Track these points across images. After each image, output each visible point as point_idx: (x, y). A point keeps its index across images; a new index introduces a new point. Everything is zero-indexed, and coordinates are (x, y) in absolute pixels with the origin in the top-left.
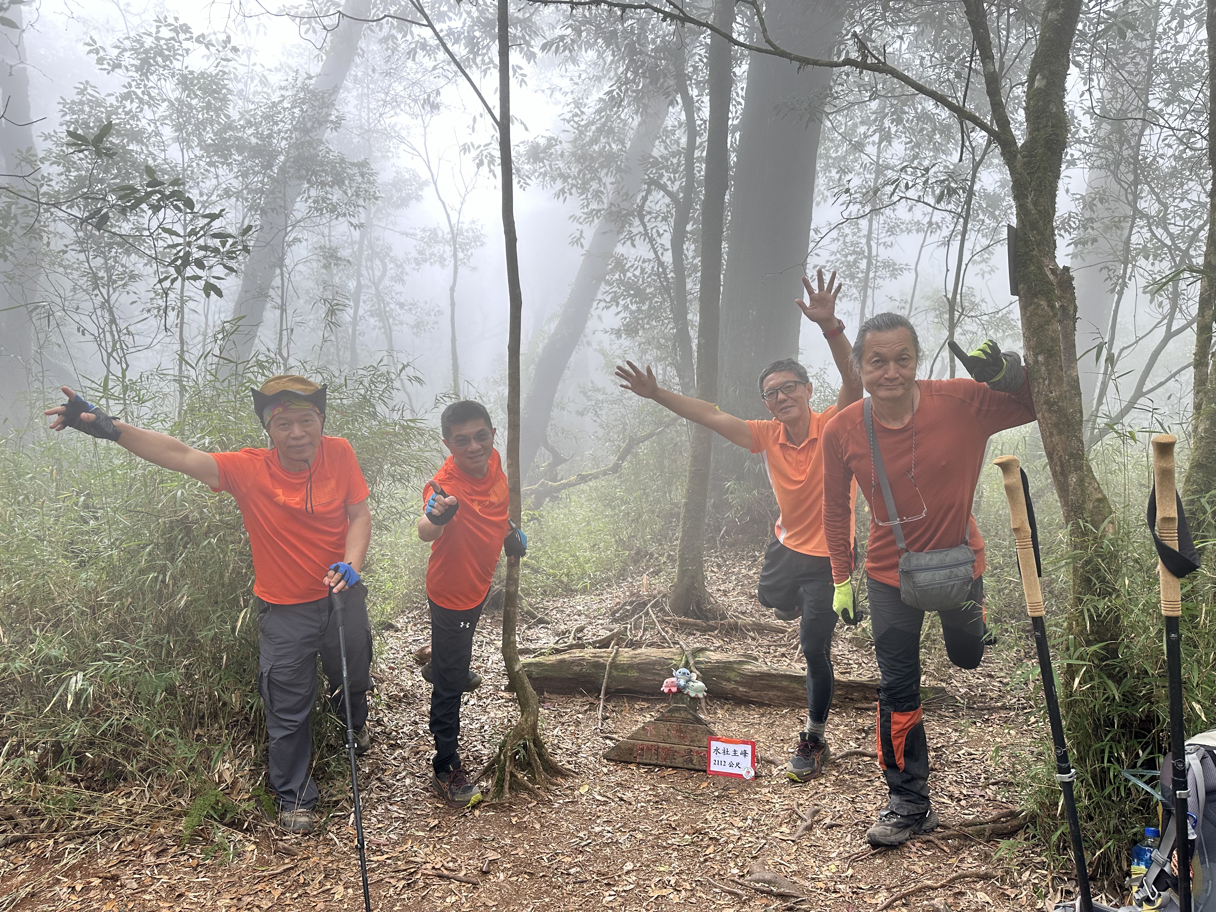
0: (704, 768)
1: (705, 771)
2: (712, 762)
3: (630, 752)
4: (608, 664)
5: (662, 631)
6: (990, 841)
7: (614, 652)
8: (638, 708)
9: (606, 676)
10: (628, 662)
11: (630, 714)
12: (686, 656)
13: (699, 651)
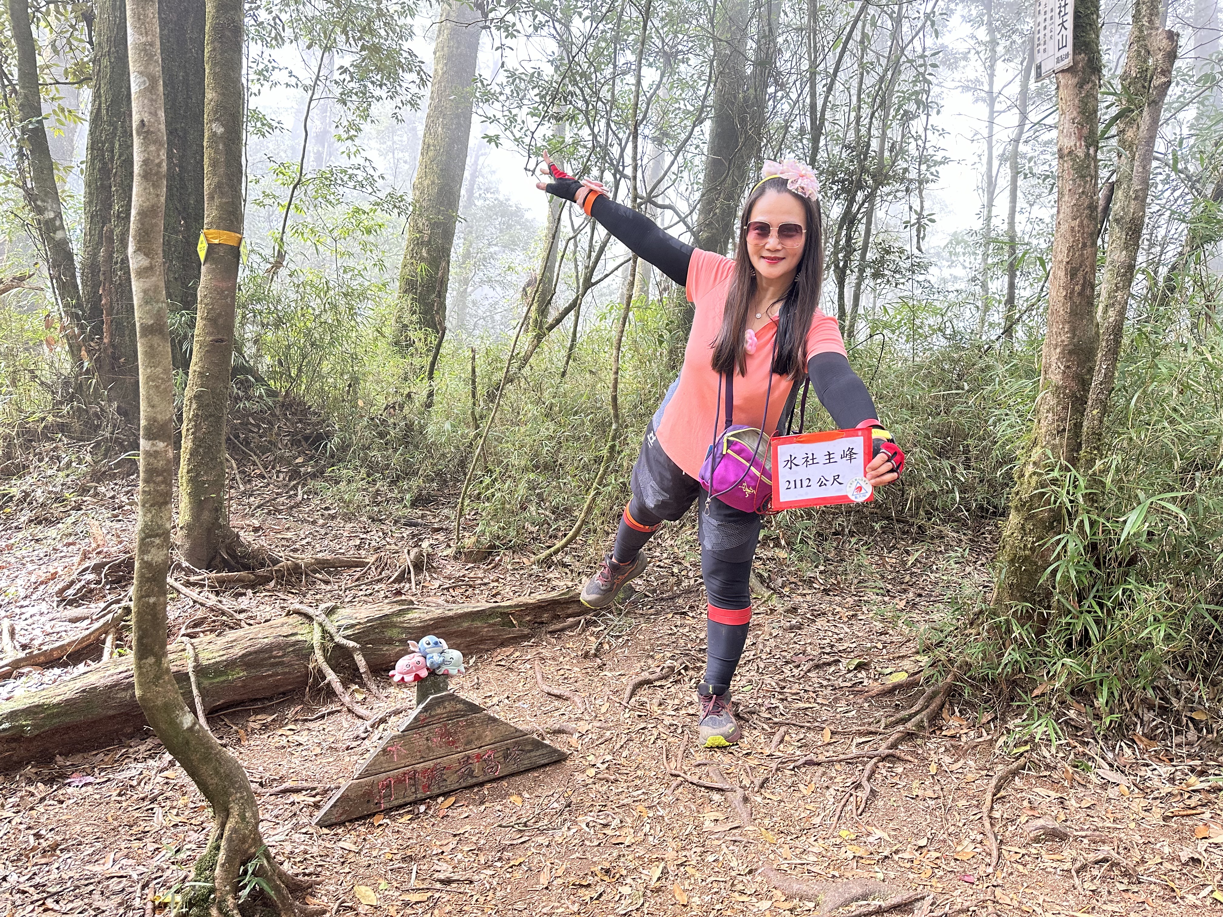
0: (491, 776)
1: (493, 780)
3: (367, 799)
4: (190, 670)
5: (201, 598)
6: (934, 732)
7: (189, 647)
8: (258, 727)
9: (195, 692)
10: (224, 658)
11: (256, 741)
12: (320, 624)
13: (330, 612)
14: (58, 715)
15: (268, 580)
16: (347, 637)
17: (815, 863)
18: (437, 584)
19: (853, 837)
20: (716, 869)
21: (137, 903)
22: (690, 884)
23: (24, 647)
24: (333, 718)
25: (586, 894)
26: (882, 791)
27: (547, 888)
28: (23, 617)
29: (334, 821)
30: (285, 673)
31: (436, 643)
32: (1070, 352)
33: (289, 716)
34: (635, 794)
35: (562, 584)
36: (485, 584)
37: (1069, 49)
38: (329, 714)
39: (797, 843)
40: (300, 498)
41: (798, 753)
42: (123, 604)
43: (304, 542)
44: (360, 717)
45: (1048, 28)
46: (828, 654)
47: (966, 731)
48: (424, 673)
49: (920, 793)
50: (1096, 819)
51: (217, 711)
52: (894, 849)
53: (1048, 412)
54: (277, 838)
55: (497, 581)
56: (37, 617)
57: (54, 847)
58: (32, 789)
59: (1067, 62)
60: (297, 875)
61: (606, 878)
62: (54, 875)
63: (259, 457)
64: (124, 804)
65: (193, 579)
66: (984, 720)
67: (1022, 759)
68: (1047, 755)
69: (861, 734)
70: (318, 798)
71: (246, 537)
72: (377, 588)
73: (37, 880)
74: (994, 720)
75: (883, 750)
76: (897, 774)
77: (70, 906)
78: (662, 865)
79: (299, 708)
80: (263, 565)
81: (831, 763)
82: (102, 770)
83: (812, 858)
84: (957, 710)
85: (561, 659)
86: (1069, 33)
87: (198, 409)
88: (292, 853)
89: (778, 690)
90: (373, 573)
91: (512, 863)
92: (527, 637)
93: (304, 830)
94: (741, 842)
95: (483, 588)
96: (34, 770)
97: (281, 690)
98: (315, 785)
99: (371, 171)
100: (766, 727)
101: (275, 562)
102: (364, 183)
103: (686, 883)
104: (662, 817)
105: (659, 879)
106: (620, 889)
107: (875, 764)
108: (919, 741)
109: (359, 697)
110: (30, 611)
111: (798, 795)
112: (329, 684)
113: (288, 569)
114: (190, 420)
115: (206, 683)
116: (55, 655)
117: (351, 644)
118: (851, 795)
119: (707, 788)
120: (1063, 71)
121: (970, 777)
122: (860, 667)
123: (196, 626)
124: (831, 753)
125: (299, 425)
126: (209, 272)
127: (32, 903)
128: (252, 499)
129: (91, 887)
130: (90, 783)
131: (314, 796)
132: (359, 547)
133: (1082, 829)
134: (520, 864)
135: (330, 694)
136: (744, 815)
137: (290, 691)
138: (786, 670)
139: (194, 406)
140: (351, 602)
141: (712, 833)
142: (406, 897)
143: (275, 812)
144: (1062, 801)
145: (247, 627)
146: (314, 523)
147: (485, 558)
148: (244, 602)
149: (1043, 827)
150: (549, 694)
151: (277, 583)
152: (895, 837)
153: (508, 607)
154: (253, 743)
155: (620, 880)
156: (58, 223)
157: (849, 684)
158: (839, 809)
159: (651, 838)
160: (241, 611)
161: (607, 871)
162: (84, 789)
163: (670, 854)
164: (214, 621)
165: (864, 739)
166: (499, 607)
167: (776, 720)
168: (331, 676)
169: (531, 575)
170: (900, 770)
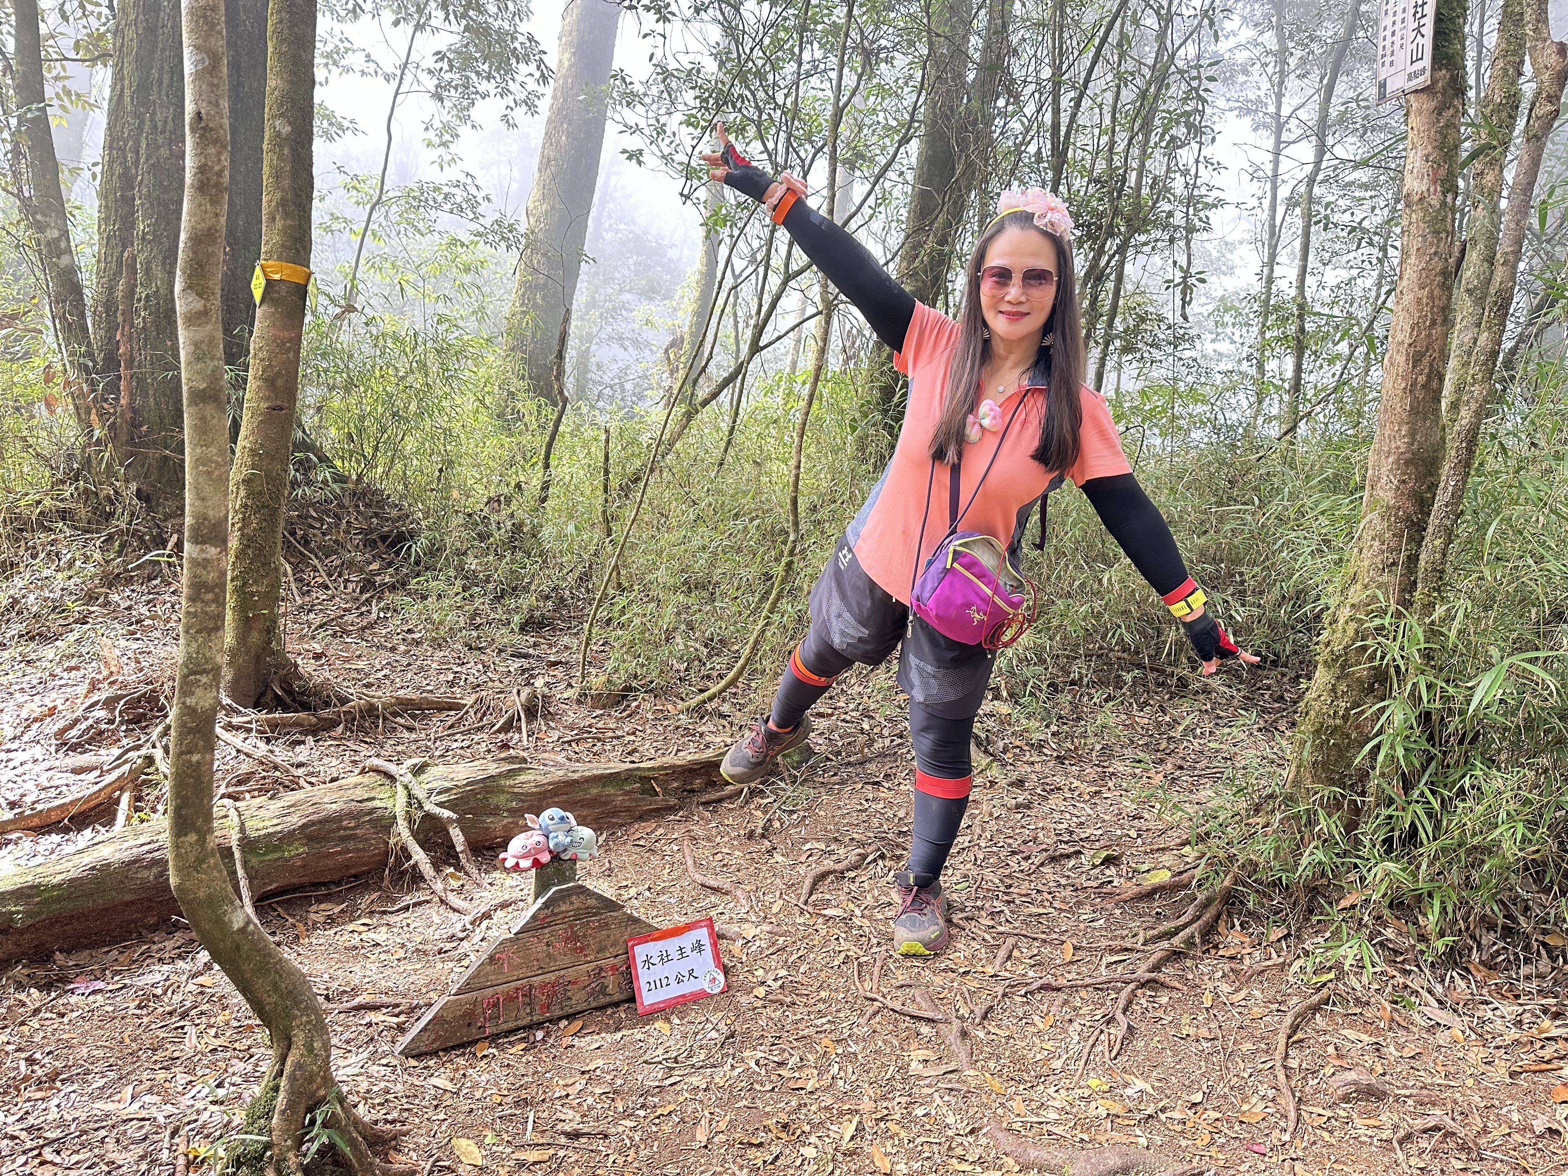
0: (630, 993)
1: (632, 1002)
3: (467, 1021)
4: (234, 844)
5: (247, 747)
6: (1208, 950)
7: (233, 813)
8: (322, 920)
9: (240, 873)
10: (279, 828)
11: (321, 938)
12: (406, 787)
13: (418, 771)
14: (59, 899)
15: (334, 724)
16: (440, 805)
17: (1057, 1122)
18: (555, 735)
19: (1106, 1088)
20: (928, 1127)
21: (165, 1156)
22: (893, 1146)
23: (12, 805)
24: (420, 910)
25: (758, 1157)
26: (1143, 1027)
27: (706, 1147)
28: (11, 764)
29: (424, 1049)
30: (358, 850)
31: (562, 819)
32: (1407, 463)
33: (363, 906)
34: (819, 1022)
35: (719, 740)
36: (618, 738)
37: (1427, 62)
38: (415, 905)
39: (1032, 1094)
40: (374, 616)
41: (1031, 974)
42: (143, 752)
43: (380, 675)
44: (455, 910)
45: (1398, 35)
46: (1066, 843)
47: (1249, 950)
48: (545, 858)
49: (1192, 1031)
50: (1422, 1073)
51: (267, 898)
52: (1160, 1105)
53: (1373, 539)
54: (349, 1071)
55: (634, 733)
56: (29, 766)
57: (53, 1077)
58: (22, 996)
59: (1424, 80)
60: (376, 1122)
61: (783, 1135)
62: (53, 1114)
63: (321, 560)
64: (145, 1020)
65: (236, 720)
66: (1273, 938)
67: (1325, 990)
68: (1358, 986)
69: (1112, 951)
70: (402, 1018)
71: (306, 666)
72: (476, 738)
73: (31, 1120)
74: (1285, 937)
75: (1142, 973)
76: (1161, 1006)
77: (75, 1158)
78: (857, 1119)
79: (375, 895)
80: (327, 704)
81: (1074, 988)
82: (117, 973)
83: (1053, 1115)
84: (1237, 923)
85: (718, 839)
86: (1427, 42)
87: (247, 497)
88: (368, 1091)
89: (1002, 889)
90: (471, 718)
91: (659, 1112)
92: (672, 809)
93: (384, 1061)
94: (959, 1090)
95: (615, 742)
96: (25, 971)
97: (353, 871)
98: (399, 1001)
99: (474, 191)
100: (988, 937)
101: (344, 701)
102: (464, 206)
103: (889, 1144)
104: (855, 1054)
105: (852, 1138)
106: (802, 1150)
107: (1133, 991)
108: (1189, 963)
109: (455, 884)
110: (19, 757)
111: (1031, 1029)
112: (415, 866)
113: (361, 711)
114: (236, 512)
115: (254, 861)
116: (54, 817)
117: (446, 813)
118: (1102, 1032)
119: (912, 1017)
120: (1416, 91)
121: (1257, 1011)
122: (1109, 861)
123: (240, 783)
124: (1073, 975)
125: (375, 521)
126: (265, 317)
127: (24, 1153)
128: (312, 616)
129: (103, 1133)
130: (100, 991)
131: (397, 1016)
132: (452, 684)
133: (1405, 1087)
134: (670, 1114)
135: (417, 878)
136: (963, 1055)
137: (364, 873)
138: (1013, 861)
139: (242, 493)
140: (442, 756)
141: (920, 1077)
142: (522, 1155)
143: (346, 1036)
144: (1378, 1048)
145: (308, 787)
146: (393, 649)
147: (618, 703)
148: (302, 753)
149: (1355, 1083)
150: (703, 885)
151: (346, 728)
152: (1161, 1090)
153: (649, 769)
154: (315, 941)
155: (802, 1139)
156: (63, 245)
157: (1095, 884)
158: (1086, 1050)
159: (841, 1083)
160: (300, 765)
161: (785, 1126)
162: (91, 998)
163: (866, 1105)
164: (264, 778)
165: (1116, 958)
166: (638, 769)
167: (1001, 929)
168: (419, 855)
169: (678, 728)
170: (1164, 1000)
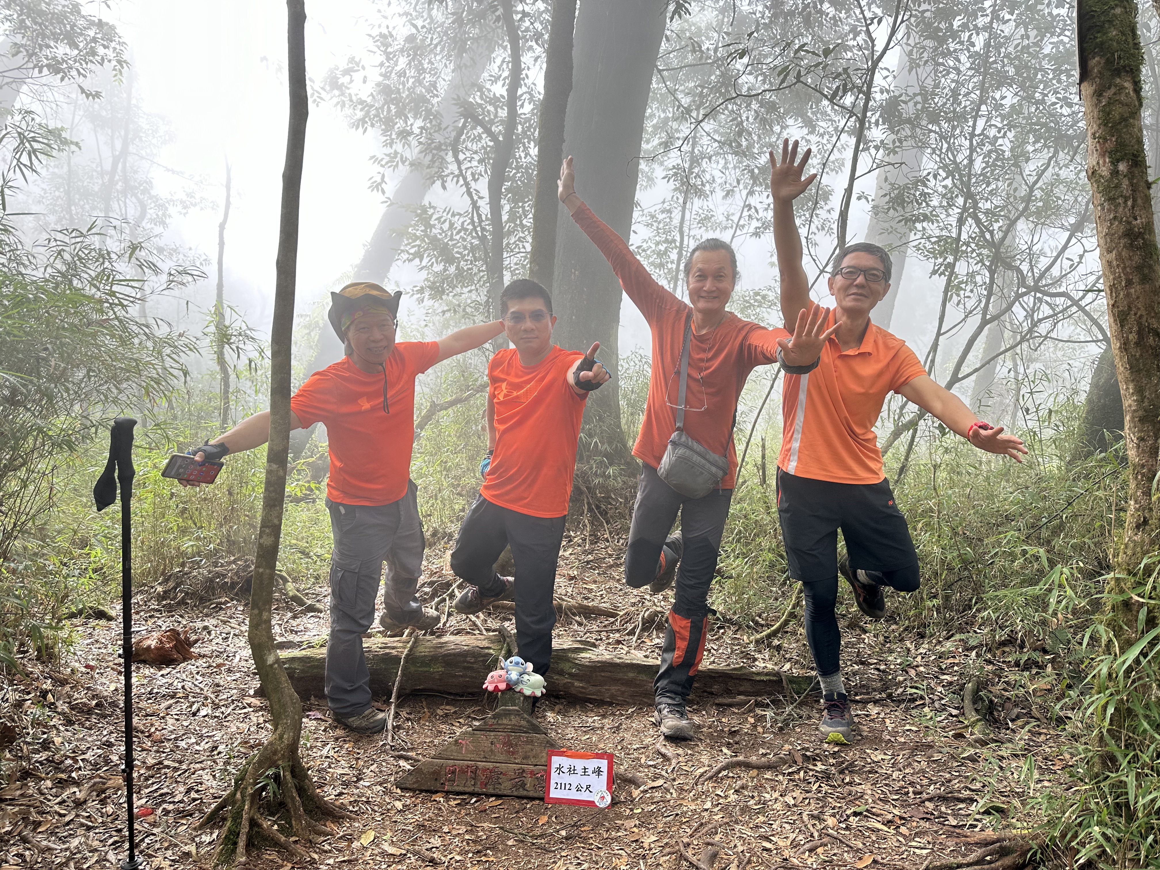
0: (541, 794)
1: (542, 799)
2: (553, 785)
3: (435, 777)
4: (403, 657)
7: (412, 640)
8: (441, 714)
9: (400, 673)
10: (431, 653)
11: (431, 723)
12: (508, 644)
18: (656, 642)
29: (408, 786)
30: (472, 677)
33: (467, 713)
90: (618, 623)
115: (410, 670)
137: (477, 693)
154: (427, 723)
157: (955, 824)
